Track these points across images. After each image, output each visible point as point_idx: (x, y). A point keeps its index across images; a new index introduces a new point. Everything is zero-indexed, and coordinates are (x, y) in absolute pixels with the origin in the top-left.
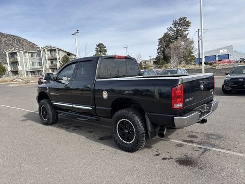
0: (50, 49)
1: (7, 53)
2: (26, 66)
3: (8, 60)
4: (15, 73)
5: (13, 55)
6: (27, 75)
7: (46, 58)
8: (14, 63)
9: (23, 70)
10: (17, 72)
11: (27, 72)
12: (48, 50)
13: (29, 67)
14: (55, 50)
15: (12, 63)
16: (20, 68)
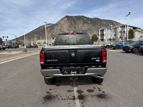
0: (121, 26)
1: (100, 30)
2: (108, 36)
3: (100, 33)
4: (102, 40)
5: (102, 31)
6: (108, 41)
7: (119, 32)
8: (103, 35)
9: (106, 39)
10: (103, 39)
11: (108, 40)
12: (120, 27)
13: (109, 37)
14: (125, 26)
15: (102, 35)
16: (105, 38)
